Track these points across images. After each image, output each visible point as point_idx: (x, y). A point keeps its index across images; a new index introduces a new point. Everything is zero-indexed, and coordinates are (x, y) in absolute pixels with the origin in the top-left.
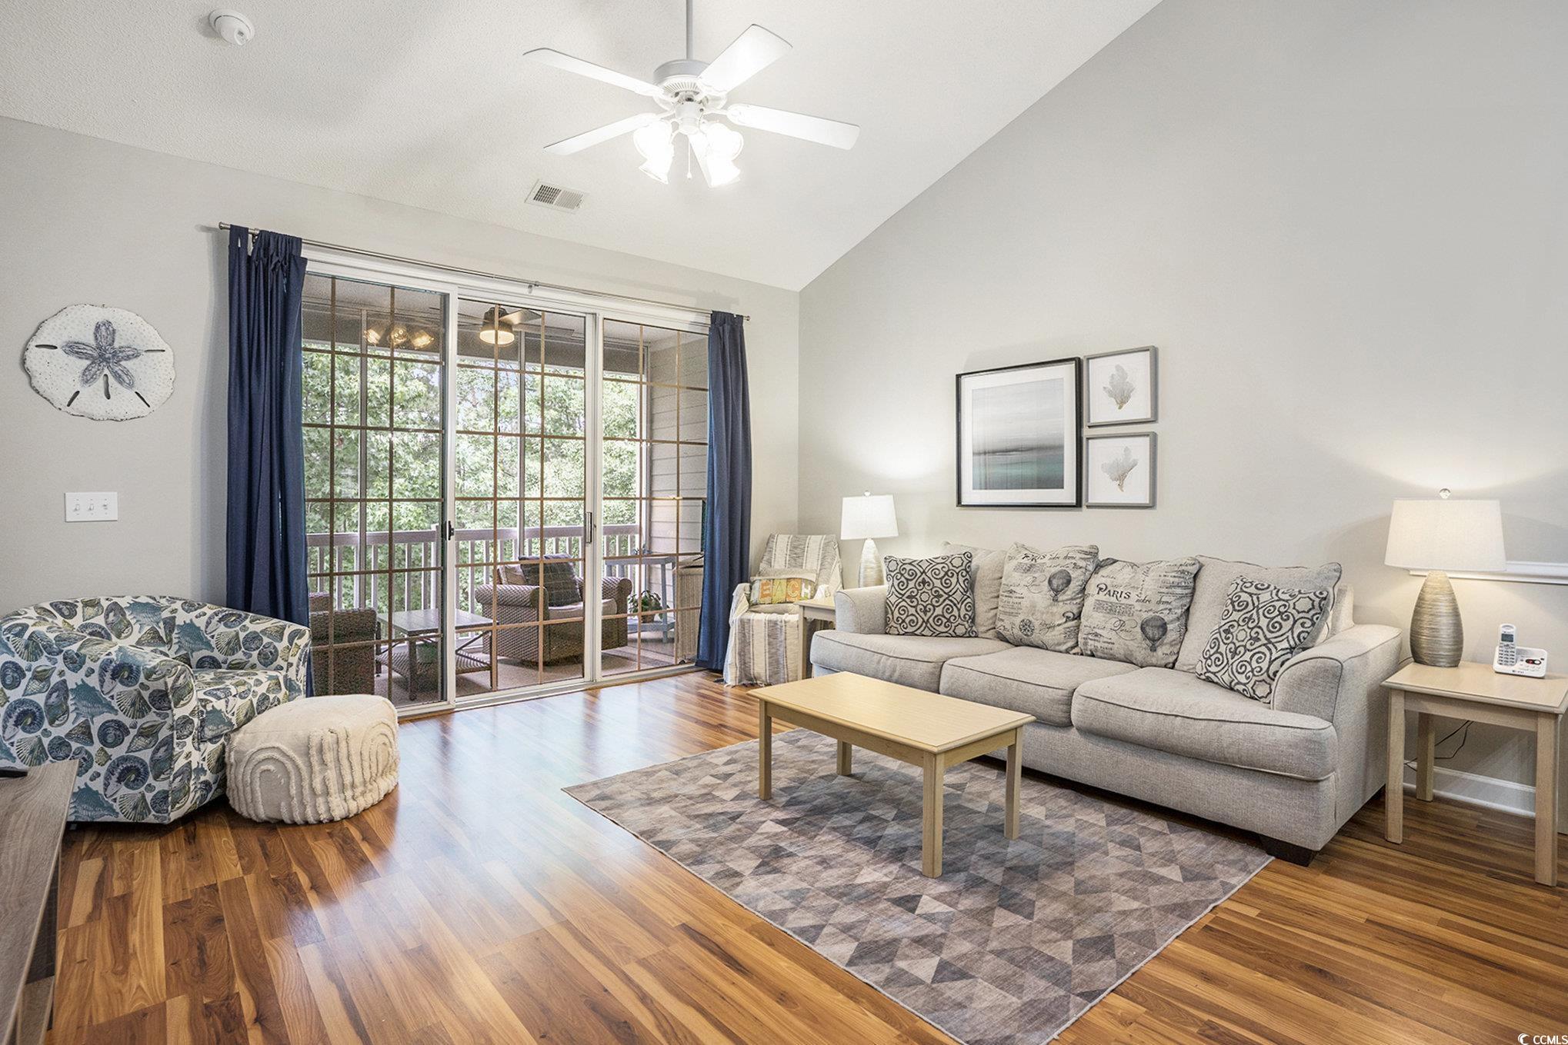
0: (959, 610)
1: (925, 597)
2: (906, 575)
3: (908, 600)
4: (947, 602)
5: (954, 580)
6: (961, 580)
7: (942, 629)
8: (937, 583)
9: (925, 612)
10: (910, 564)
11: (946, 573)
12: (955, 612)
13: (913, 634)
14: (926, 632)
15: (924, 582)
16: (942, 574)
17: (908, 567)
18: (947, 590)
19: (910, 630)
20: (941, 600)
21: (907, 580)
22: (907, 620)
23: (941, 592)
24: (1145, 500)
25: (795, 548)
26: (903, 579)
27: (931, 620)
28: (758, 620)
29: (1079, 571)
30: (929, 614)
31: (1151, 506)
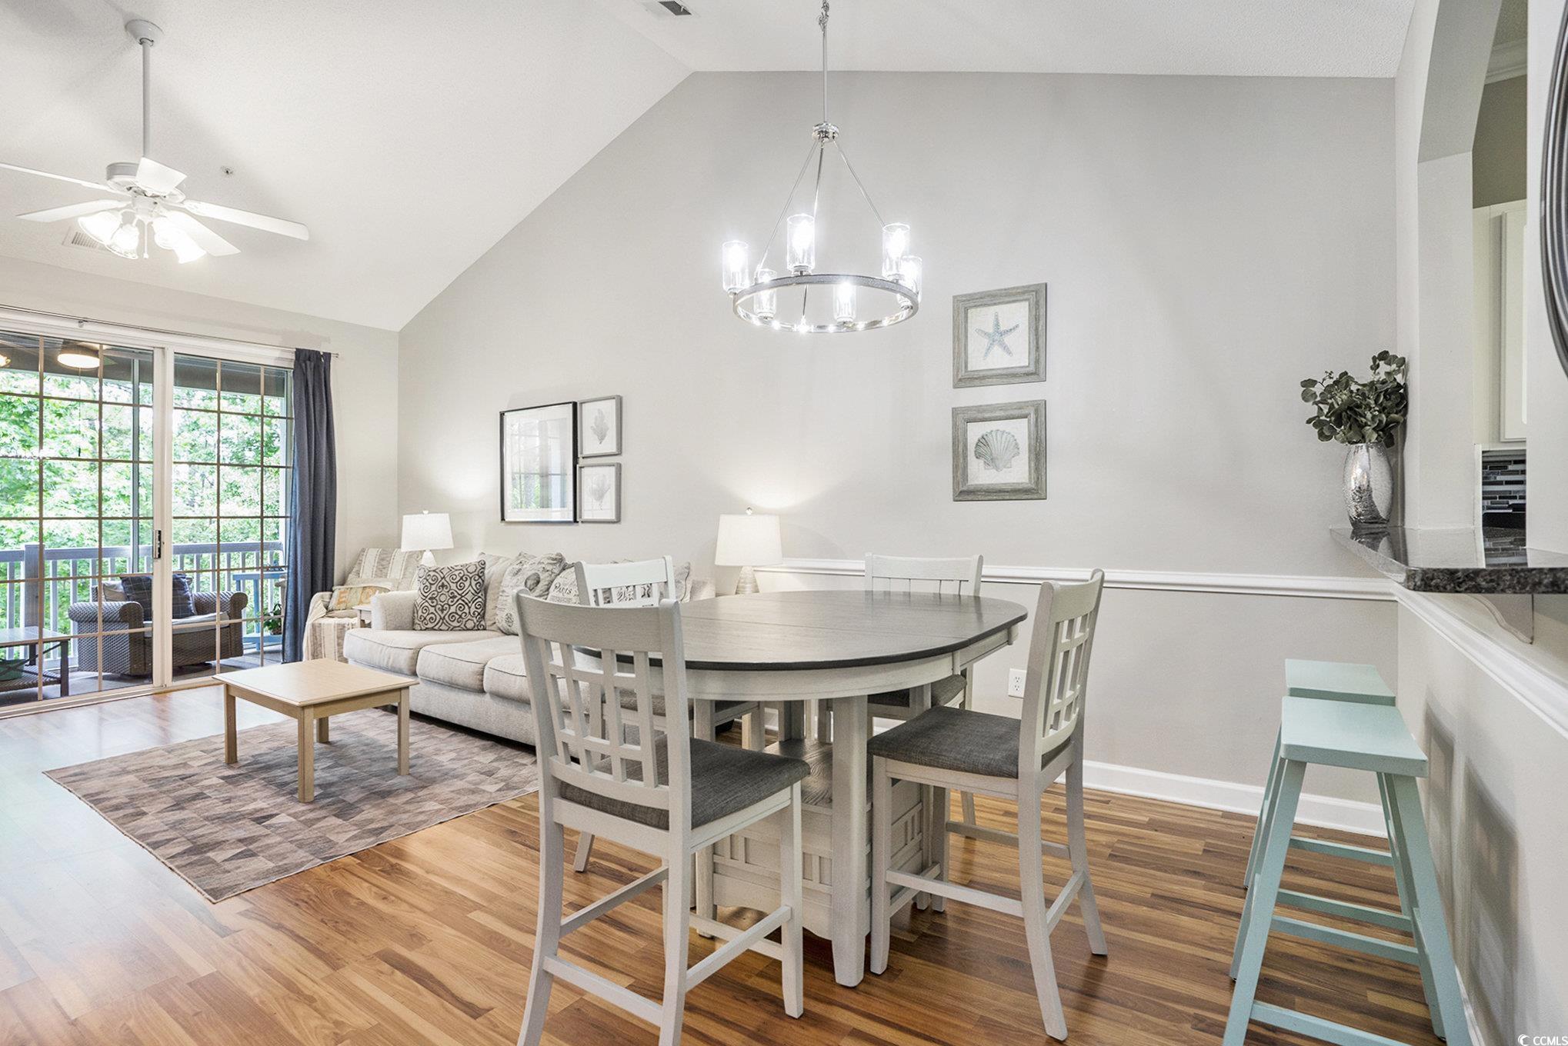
0: (469, 608)
1: (443, 598)
2: (430, 580)
3: (430, 601)
4: (460, 601)
5: (467, 584)
6: (474, 583)
7: (455, 624)
8: (453, 586)
9: (442, 610)
10: (434, 571)
11: (462, 578)
12: (466, 610)
13: (432, 629)
14: (442, 627)
15: (443, 586)
16: (458, 578)
17: (432, 574)
18: (460, 592)
19: (430, 625)
20: (456, 600)
21: (431, 584)
22: (428, 618)
23: (456, 594)
24: (612, 516)
25: (383, 560)
26: (427, 584)
27: (447, 617)
28: (328, 625)
29: (547, 574)
30: (445, 612)
31: (618, 520)
